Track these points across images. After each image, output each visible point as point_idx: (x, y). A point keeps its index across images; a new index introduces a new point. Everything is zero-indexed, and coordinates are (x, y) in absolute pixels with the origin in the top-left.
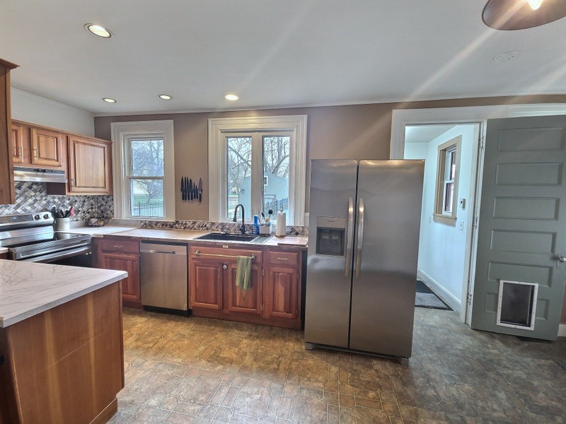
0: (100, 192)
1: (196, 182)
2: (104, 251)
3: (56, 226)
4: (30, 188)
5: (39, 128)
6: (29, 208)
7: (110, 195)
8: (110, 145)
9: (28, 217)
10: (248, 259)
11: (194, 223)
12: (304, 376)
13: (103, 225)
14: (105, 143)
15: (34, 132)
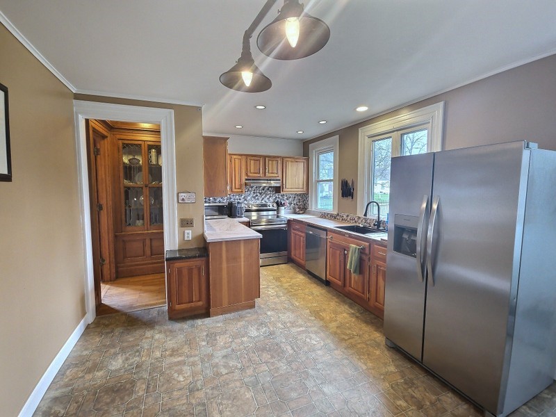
0: (300, 191)
1: (350, 183)
2: (294, 229)
3: (278, 210)
4: (268, 189)
5: (269, 157)
6: (267, 201)
7: (308, 194)
8: (308, 160)
9: (265, 205)
10: (356, 248)
11: (348, 216)
12: (358, 355)
13: (303, 213)
14: (305, 159)
15: (267, 159)
